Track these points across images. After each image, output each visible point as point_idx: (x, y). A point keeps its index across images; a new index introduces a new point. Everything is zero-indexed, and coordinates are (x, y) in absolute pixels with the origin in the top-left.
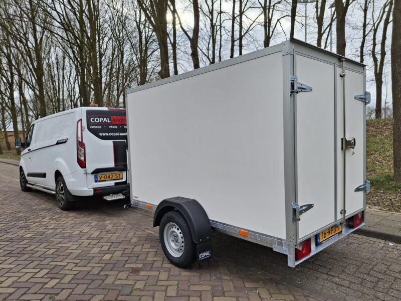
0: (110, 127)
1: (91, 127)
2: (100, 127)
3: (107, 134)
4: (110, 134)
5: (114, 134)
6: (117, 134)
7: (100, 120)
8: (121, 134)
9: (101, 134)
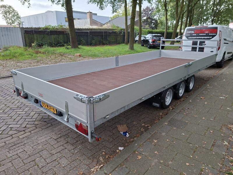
0: (193, 35)
1: (186, 35)
2: (189, 35)
3: (191, 38)
4: (193, 38)
5: (194, 38)
6: (195, 38)
7: (190, 32)
8: (197, 38)
9: (189, 38)
